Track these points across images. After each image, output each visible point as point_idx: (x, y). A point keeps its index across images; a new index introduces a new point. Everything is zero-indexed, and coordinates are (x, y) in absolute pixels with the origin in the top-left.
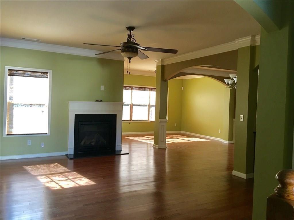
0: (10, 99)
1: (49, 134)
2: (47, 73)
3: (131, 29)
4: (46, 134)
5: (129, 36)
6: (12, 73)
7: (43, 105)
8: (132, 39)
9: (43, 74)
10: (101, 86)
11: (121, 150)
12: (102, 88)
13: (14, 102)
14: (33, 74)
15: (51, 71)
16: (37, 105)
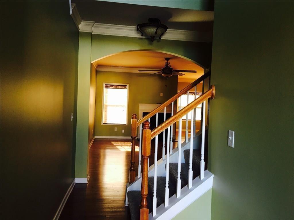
0: (106, 103)
1: (127, 125)
2: (127, 86)
3: (167, 59)
4: (125, 124)
5: (167, 64)
6: (107, 87)
7: (124, 106)
8: (168, 65)
9: (124, 87)
10: (161, 94)
11: (176, 139)
12: (162, 95)
13: (108, 104)
14: (116, 87)
15: (129, 84)
16: (120, 106)
